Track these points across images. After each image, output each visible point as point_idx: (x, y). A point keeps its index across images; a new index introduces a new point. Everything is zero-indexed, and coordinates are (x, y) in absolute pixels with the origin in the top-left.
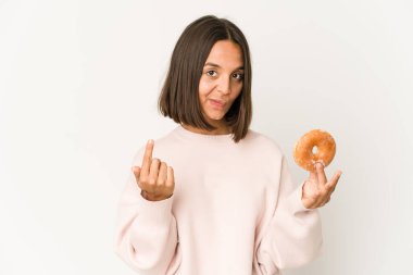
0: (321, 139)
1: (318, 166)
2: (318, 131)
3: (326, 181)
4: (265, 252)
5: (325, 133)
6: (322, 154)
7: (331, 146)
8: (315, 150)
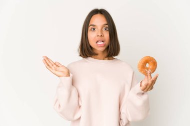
0: (150, 60)
1: (149, 72)
2: (149, 57)
4: (123, 113)
5: (152, 58)
6: (151, 67)
7: (155, 64)
8: (147, 65)
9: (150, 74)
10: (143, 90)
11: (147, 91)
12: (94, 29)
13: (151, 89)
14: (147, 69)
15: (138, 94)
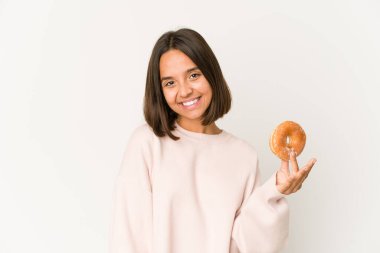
3: (298, 169)
9: (295, 156)
10: (284, 192)
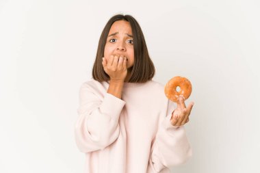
0: (181, 82)
1: (181, 99)
2: (179, 77)
5: (184, 78)
6: (183, 92)
7: (188, 86)
8: (178, 89)
9: (184, 100)
10: (175, 124)
11: (180, 124)
12: (114, 40)
13: (186, 122)
14: (178, 94)
15: (168, 129)
